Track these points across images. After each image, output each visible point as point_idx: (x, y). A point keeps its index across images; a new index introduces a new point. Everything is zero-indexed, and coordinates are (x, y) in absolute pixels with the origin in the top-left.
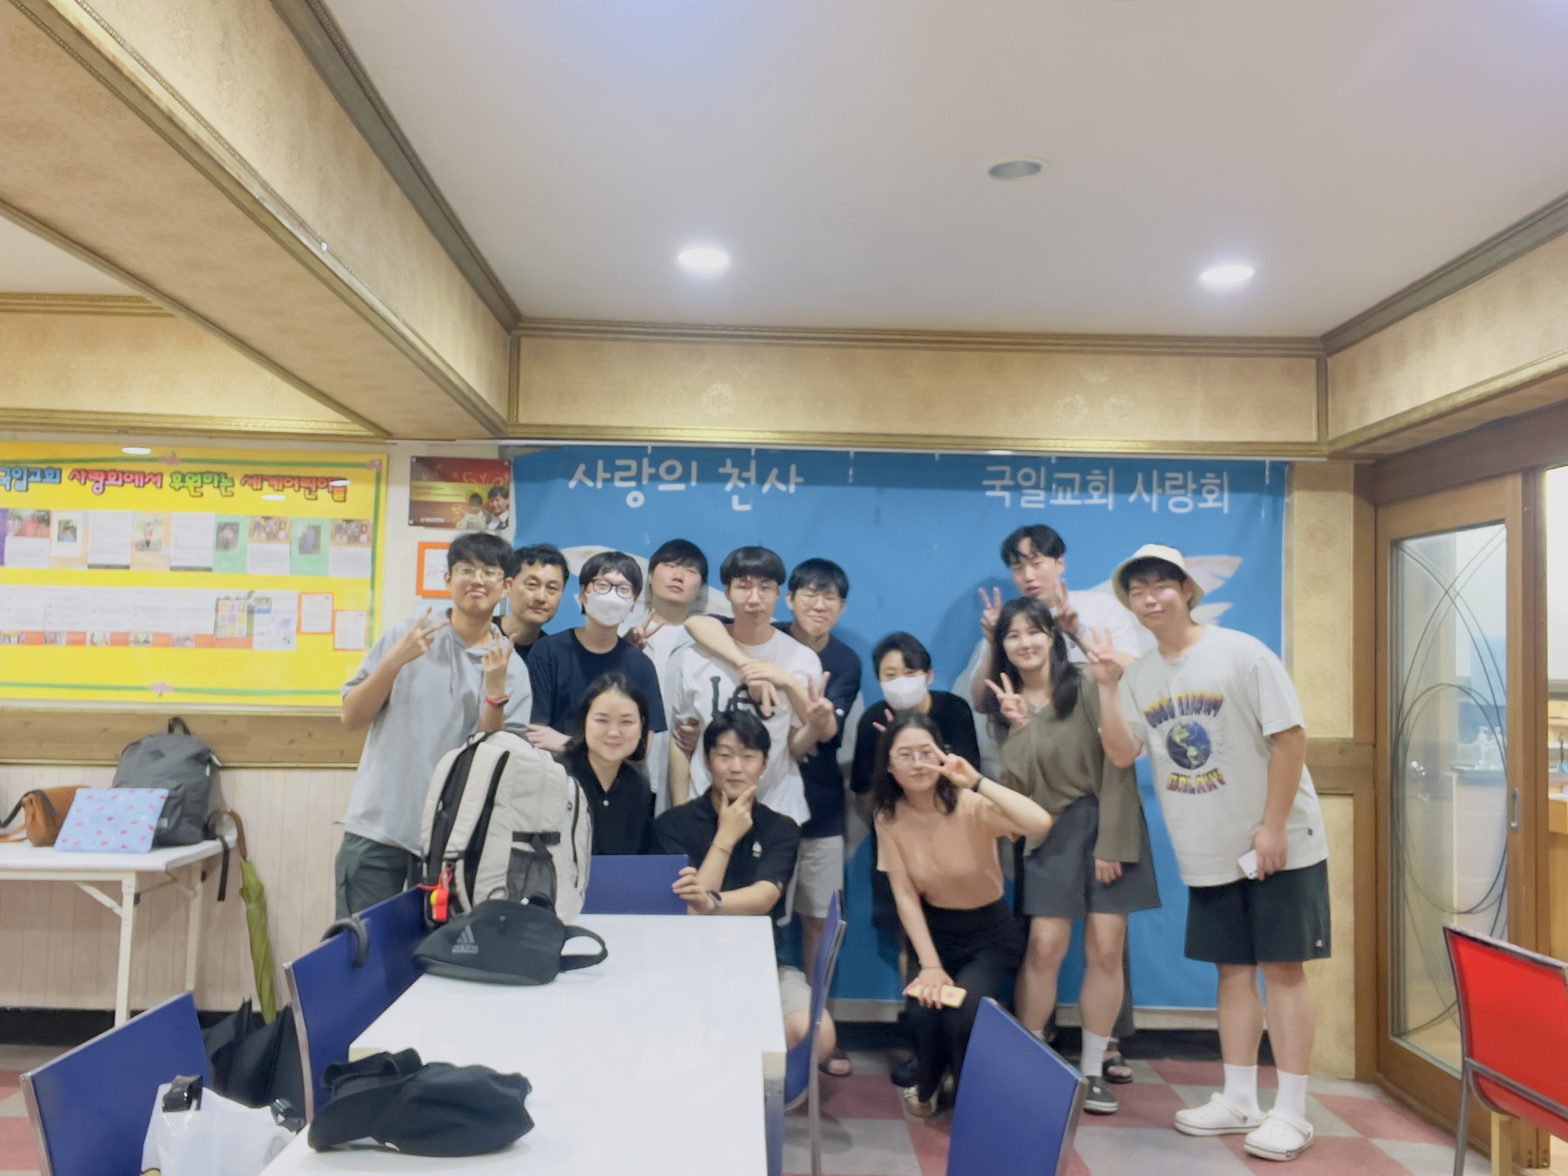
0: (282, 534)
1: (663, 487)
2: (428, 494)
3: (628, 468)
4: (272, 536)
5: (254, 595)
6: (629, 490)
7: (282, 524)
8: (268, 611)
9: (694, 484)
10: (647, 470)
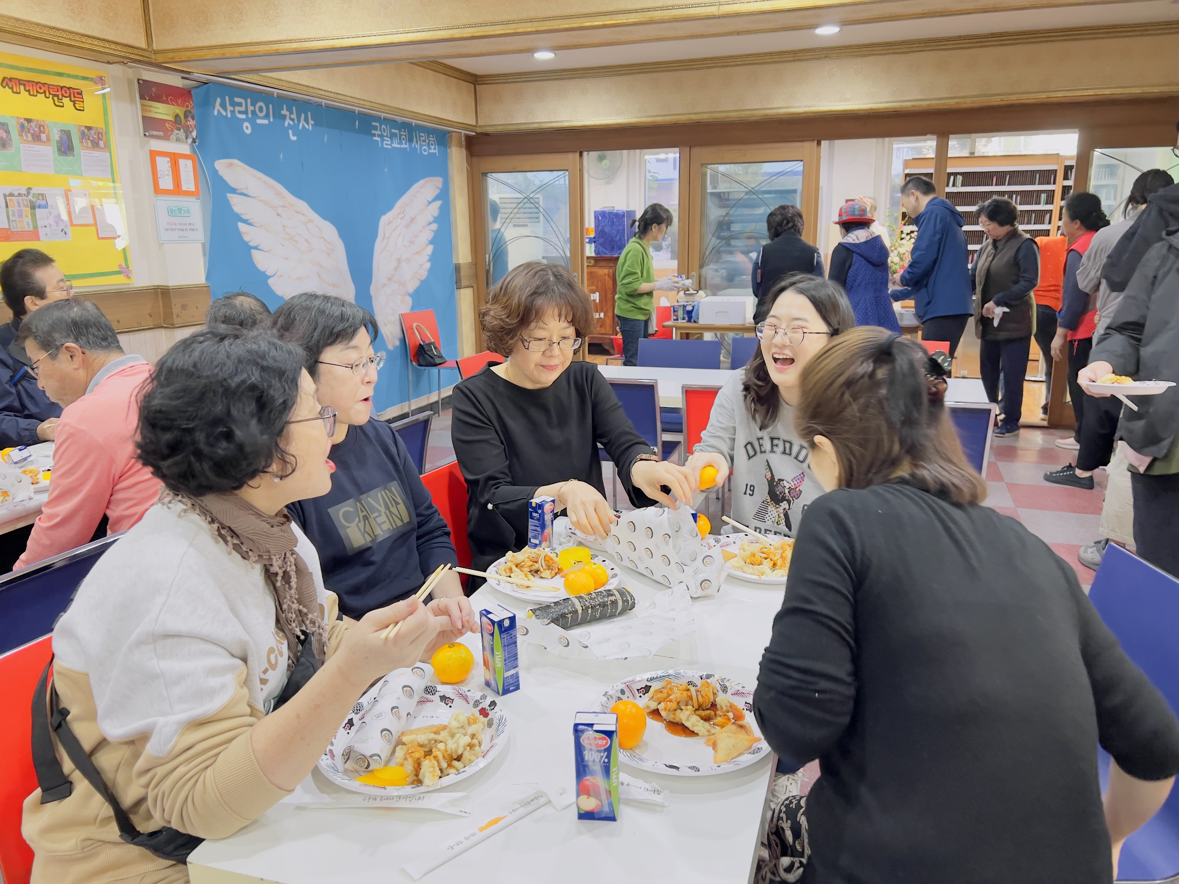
0: (43, 137)
1: (259, 121)
2: (151, 111)
3: (240, 104)
4: (36, 138)
5: (32, 192)
6: (243, 121)
7: (41, 127)
8: (46, 206)
9: (272, 120)
10: (250, 108)
